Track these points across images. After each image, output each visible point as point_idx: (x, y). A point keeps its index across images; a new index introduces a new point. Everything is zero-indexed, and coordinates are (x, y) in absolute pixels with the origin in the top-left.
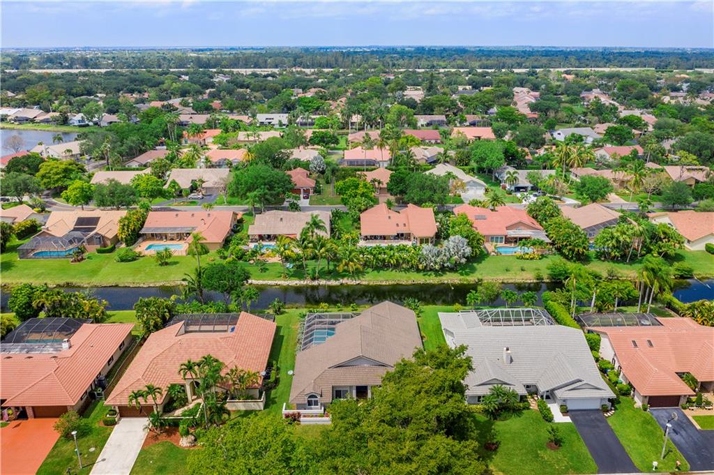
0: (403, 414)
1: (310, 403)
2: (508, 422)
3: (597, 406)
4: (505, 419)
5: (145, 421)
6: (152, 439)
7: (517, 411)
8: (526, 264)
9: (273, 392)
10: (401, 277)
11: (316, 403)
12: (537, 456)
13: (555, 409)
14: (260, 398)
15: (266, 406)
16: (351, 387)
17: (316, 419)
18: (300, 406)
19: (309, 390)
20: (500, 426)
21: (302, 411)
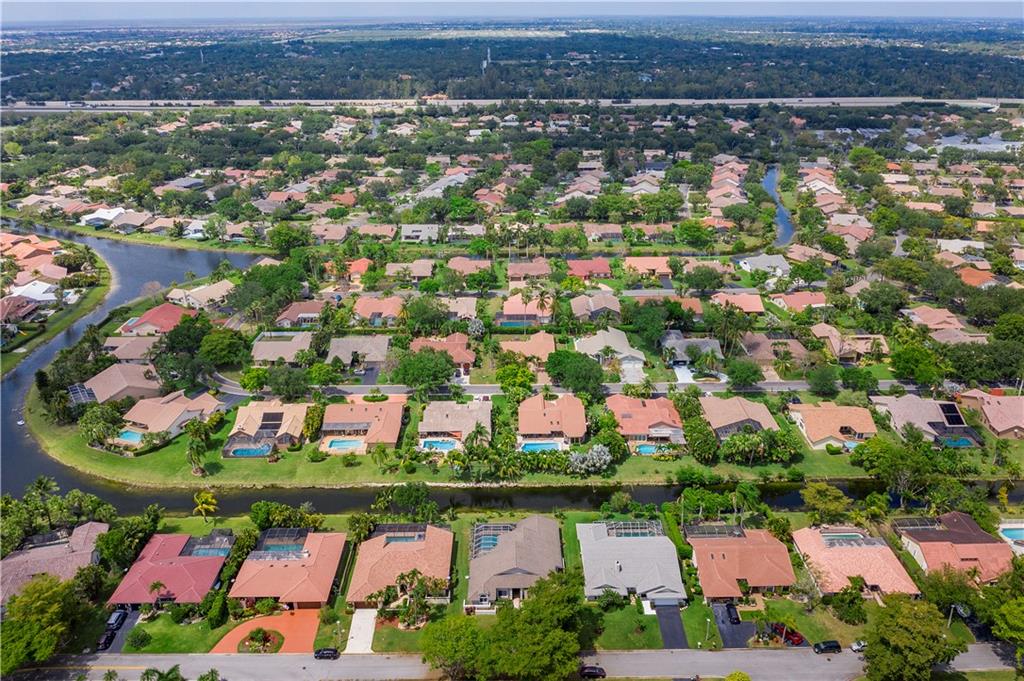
0: (537, 617)
1: (481, 600)
2: (613, 614)
3: (677, 603)
4: (611, 612)
5: (374, 612)
6: (379, 624)
7: (621, 606)
8: (661, 466)
9: (455, 590)
10: (552, 479)
11: (485, 600)
12: (627, 637)
13: (646, 605)
14: (447, 595)
15: (451, 601)
16: (509, 589)
17: (486, 611)
18: (474, 603)
19: (481, 592)
20: (608, 616)
21: (476, 606)
